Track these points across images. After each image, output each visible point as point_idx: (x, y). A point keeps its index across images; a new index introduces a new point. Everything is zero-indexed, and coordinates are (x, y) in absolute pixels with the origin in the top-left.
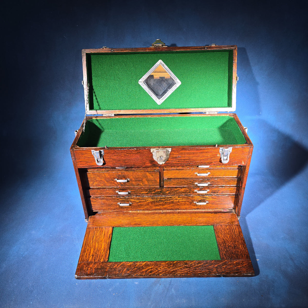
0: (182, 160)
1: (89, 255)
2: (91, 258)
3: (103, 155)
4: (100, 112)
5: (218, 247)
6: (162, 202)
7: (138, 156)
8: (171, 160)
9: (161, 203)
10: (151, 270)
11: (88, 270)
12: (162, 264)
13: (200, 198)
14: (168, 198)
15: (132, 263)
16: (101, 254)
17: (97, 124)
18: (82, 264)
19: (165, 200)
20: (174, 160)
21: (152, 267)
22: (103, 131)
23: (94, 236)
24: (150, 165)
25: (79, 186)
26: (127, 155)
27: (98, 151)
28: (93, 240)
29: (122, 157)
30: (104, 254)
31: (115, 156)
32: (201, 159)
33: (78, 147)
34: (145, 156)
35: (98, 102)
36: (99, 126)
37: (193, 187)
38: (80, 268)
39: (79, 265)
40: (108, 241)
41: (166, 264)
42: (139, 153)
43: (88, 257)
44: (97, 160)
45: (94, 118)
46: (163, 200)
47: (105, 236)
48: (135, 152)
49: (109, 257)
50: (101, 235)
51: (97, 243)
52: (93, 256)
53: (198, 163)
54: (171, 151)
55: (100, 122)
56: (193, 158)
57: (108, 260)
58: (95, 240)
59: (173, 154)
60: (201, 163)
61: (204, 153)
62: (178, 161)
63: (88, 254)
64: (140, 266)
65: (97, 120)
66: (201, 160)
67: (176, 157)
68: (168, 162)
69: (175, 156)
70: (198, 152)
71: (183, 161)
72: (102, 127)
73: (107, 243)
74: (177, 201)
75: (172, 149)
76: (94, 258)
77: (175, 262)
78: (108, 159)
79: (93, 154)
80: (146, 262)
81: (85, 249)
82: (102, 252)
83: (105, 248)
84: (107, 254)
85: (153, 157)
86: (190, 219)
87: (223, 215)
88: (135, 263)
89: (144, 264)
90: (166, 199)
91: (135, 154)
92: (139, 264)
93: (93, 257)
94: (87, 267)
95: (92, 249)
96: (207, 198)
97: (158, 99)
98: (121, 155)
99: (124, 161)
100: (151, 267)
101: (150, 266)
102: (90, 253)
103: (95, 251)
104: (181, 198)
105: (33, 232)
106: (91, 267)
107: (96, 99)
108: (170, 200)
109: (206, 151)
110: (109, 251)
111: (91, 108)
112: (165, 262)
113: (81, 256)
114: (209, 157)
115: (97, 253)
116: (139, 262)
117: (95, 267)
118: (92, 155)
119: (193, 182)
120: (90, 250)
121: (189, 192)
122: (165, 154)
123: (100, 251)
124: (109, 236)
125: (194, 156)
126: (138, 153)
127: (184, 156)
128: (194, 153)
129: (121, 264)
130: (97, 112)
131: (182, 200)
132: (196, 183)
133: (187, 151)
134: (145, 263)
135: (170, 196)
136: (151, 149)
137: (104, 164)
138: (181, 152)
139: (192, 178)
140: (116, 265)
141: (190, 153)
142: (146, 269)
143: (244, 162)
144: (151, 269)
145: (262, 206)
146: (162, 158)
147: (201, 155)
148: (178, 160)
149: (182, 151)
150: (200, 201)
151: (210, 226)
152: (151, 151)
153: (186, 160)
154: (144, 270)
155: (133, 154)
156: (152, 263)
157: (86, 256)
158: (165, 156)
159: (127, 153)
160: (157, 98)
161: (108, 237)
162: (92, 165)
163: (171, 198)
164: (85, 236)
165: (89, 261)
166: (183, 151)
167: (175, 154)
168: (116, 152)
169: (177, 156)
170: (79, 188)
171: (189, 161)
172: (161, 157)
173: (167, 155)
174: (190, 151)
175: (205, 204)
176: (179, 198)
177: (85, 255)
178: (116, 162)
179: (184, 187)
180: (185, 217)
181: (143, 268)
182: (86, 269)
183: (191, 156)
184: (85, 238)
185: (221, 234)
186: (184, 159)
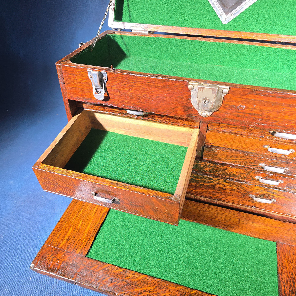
0: (247, 115)
1: (64, 236)
2: (63, 243)
3: (105, 81)
4: (128, 26)
5: (279, 286)
6: (196, 183)
8: (225, 110)
9: (193, 184)
10: (148, 293)
11: (52, 261)
12: (170, 288)
13: (261, 191)
14: (206, 178)
15: (121, 270)
16: (81, 241)
17: (121, 44)
18: (48, 249)
19: (201, 181)
20: (231, 111)
21: (152, 288)
22: (128, 57)
23: (81, 209)
24: (183, 114)
26: (146, 87)
27: (97, 72)
28: (77, 215)
29: (136, 90)
30: (85, 241)
31: (125, 86)
32: (286, 118)
33: (70, 62)
34: (177, 96)
35: (129, 11)
36: (123, 47)
37: (255, 170)
38: (43, 254)
39: (43, 248)
40: (98, 223)
41: (177, 291)
42: (167, 86)
43: (60, 240)
44: (96, 89)
45: (118, 34)
46: (197, 179)
47: (97, 213)
48: (159, 85)
49: (89, 250)
50: (92, 211)
51: (82, 220)
52: (68, 240)
53: (277, 126)
54: (228, 93)
55: (126, 40)
57: (88, 253)
58: (81, 215)
59: (231, 100)
60: (284, 126)
62: (238, 116)
63: (62, 235)
64: (133, 280)
65: (122, 37)
66: (284, 121)
67: (235, 107)
68: (217, 113)
69: (233, 103)
71: (246, 117)
72: (128, 51)
73: (96, 225)
74: (221, 186)
75: (230, 89)
76: (68, 244)
77: (194, 292)
78: (114, 90)
79: (89, 76)
80: (145, 276)
81: (62, 225)
82: (83, 238)
83: (89, 232)
84: (89, 244)
85: (192, 99)
86: (237, 220)
88: (125, 273)
89: (140, 278)
90: (202, 179)
92: (131, 275)
93: (67, 242)
94: (52, 256)
95: (71, 228)
96: (276, 194)
97: (224, 14)
98: (136, 87)
99: (140, 98)
100: (150, 288)
101: (149, 286)
102: (66, 234)
103: (74, 233)
104: (229, 184)
106: (58, 258)
107: (128, 5)
108: (208, 182)
110: (94, 239)
112: (177, 285)
113: (52, 236)
115: (75, 238)
116: (133, 272)
117: (64, 260)
118: (88, 79)
119: (256, 162)
120: (67, 229)
121: (245, 178)
122: (214, 96)
123: (80, 236)
124: (102, 214)
125: (273, 111)
126: (164, 87)
127: (250, 106)
128: (274, 103)
129: (104, 267)
130: (124, 26)
131: (229, 187)
132: (262, 165)
134: (142, 277)
135: (211, 177)
136: (189, 83)
138: (247, 97)
139: (255, 153)
140: (96, 267)
141: (266, 102)
142: (141, 289)
144: (150, 291)
146: (207, 104)
147: (287, 110)
148: (237, 112)
149: (250, 96)
150: (262, 196)
151: (270, 242)
152: (190, 86)
153: (254, 115)
154: (137, 290)
155: (156, 87)
156: (153, 281)
157: (58, 238)
158: (214, 101)
159: (146, 85)
160: (223, 12)
161: (101, 216)
162: (88, 97)
163: (211, 179)
164: (69, 206)
165: (60, 246)
166: (252, 97)
167: (234, 99)
169: (239, 104)
171: (258, 119)
172: (206, 102)
173: (218, 99)
175: (269, 202)
176: (225, 183)
177: (58, 235)
178: (125, 99)
179: (237, 167)
180: (228, 215)
181: (136, 286)
182: (51, 258)
183: (266, 108)
184: (68, 208)
185: (289, 262)
186: (250, 112)
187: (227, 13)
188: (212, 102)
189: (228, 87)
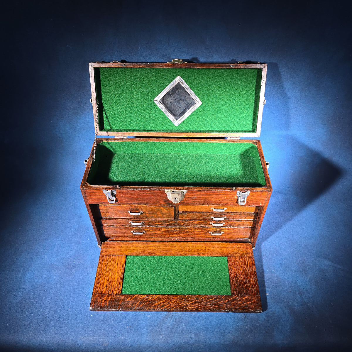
1: (103, 286)
2: (104, 290)
3: (115, 194)
4: (111, 133)
5: (230, 281)
6: (177, 232)
7: (152, 196)
8: (186, 200)
9: (175, 232)
10: (163, 304)
11: (102, 302)
12: (174, 298)
13: (215, 230)
14: (183, 228)
15: (145, 296)
16: (115, 286)
17: (108, 146)
18: (96, 296)
19: (180, 230)
20: (190, 200)
21: (164, 301)
22: (115, 154)
23: (107, 265)
24: (164, 203)
25: (91, 219)
26: (140, 194)
28: (106, 270)
29: (135, 196)
30: (118, 285)
31: (128, 195)
32: (218, 199)
33: (89, 185)
34: (159, 196)
35: (108, 121)
36: (110, 148)
37: (209, 220)
38: (94, 300)
39: (93, 296)
40: (121, 272)
41: (178, 298)
42: (153, 193)
43: (102, 288)
44: (109, 198)
45: (105, 141)
46: (177, 230)
47: (118, 265)
49: (122, 290)
50: (114, 265)
51: (110, 273)
52: (106, 287)
53: (214, 203)
54: (187, 193)
55: (112, 144)
56: (210, 199)
57: (122, 292)
58: (109, 269)
59: (188, 195)
60: (218, 203)
61: (221, 195)
62: (194, 201)
63: (102, 285)
64: (152, 299)
65: (108, 143)
66: (217, 201)
67: (191, 198)
68: (183, 201)
69: (190, 197)
70: (214, 194)
71: (198, 201)
72: (114, 150)
73: (121, 274)
74: (192, 231)
76: (107, 290)
77: (187, 296)
78: (120, 197)
80: (159, 295)
81: (99, 279)
82: (115, 284)
83: (118, 279)
84: (120, 286)
85: (168, 197)
86: (204, 248)
87: (238, 245)
88: (147, 297)
89: (156, 297)
90: (180, 229)
91: (149, 194)
92: (151, 297)
93: (106, 289)
94: (101, 300)
95: (106, 279)
96: (223, 229)
97: (175, 120)
98: (134, 194)
99: (138, 199)
100: (163, 301)
101: (163, 300)
102: (104, 284)
103: (109, 282)
104: (196, 229)
105: (46, 257)
106: (105, 299)
107: (107, 117)
108: (184, 230)
109: (223, 193)
110: (122, 282)
111: (102, 128)
112: (177, 295)
113: (95, 287)
114: (225, 199)
115: (111, 285)
116: (152, 295)
117: (109, 300)
118: (103, 194)
119: (208, 216)
120: (103, 280)
121: (204, 224)
122: (179, 196)
123: (113, 282)
124: (122, 265)
125: (210, 197)
126: (151, 193)
127: (199, 197)
128: (210, 195)
129: (134, 297)
130: (108, 134)
131: (197, 231)
132: (212, 217)
133: (203, 193)
134: (157, 296)
135: (185, 227)
136: (165, 191)
137: (116, 201)
138: (196, 193)
139: (207, 212)
140: (129, 298)
141: (206, 194)
142: (158, 303)
143: (262, 204)
144: (163, 303)
145: (279, 232)
147: (217, 196)
150: (216, 232)
151: (224, 257)
152: (166, 192)
153: (202, 200)
154: (157, 304)
156: (164, 297)
157: (100, 288)
158: (180, 198)
161: (122, 267)
162: (104, 202)
163: (185, 228)
164: (98, 265)
165: (103, 292)
166: (199, 193)
167: (190, 195)
168: (128, 192)
169: (193, 197)
170: (91, 220)
171: (204, 201)
172: (176, 198)
173: (182, 196)
175: (220, 234)
176: (194, 229)
177: (99, 286)
178: (129, 200)
179: (199, 220)
180: (199, 246)
181: (155, 302)
182: (100, 301)
183: (207, 197)
184: (98, 267)
185: (234, 266)
186: (199, 199)
187: (177, 119)
188: (179, 198)
189: (186, 191)
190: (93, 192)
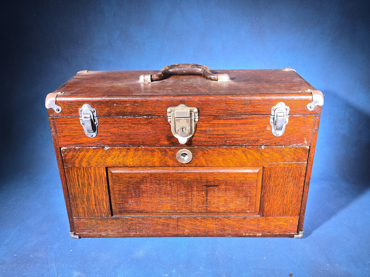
0: (215, 136)
3: (97, 125)
7: (149, 128)
8: (198, 135)
20: (203, 135)
24: (166, 143)
25: (61, 177)
26: (133, 126)
29: (125, 129)
31: (115, 127)
32: (243, 134)
34: (160, 129)
42: (151, 123)
48: (144, 122)
53: (238, 141)
54: (199, 121)
56: (231, 133)
59: (201, 126)
61: (247, 124)
62: (209, 138)
66: (242, 136)
67: (205, 131)
69: (203, 129)
70: (238, 122)
71: (215, 138)
75: (199, 118)
78: (105, 132)
79: (81, 123)
85: (172, 130)
91: (145, 125)
98: (124, 126)
99: (128, 135)
109: (250, 120)
114: (254, 132)
118: (81, 126)
122: (188, 124)
125: (232, 130)
126: (148, 123)
127: (216, 129)
128: (232, 124)
133: (222, 122)
136: (168, 117)
138: (212, 122)
141: (226, 124)
143: (307, 140)
146: (184, 131)
147: (242, 127)
148: (208, 135)
149: (214, 121)
152: (169, 120)
153: (220, 135)
155: (142, 124)
159: (133, 124)
162: (81, 142)
166: (216, 122)
167: (204, 125)
168: (115, 121)
169: (208, 129)
170: (61, 179)
171: (224, 138)
172: (184, 130)
174: (227, 121)
178: (116, 138)
183: (227, 128)
186: (217, 133)
188: (188, 129)
190: (66, 124)
